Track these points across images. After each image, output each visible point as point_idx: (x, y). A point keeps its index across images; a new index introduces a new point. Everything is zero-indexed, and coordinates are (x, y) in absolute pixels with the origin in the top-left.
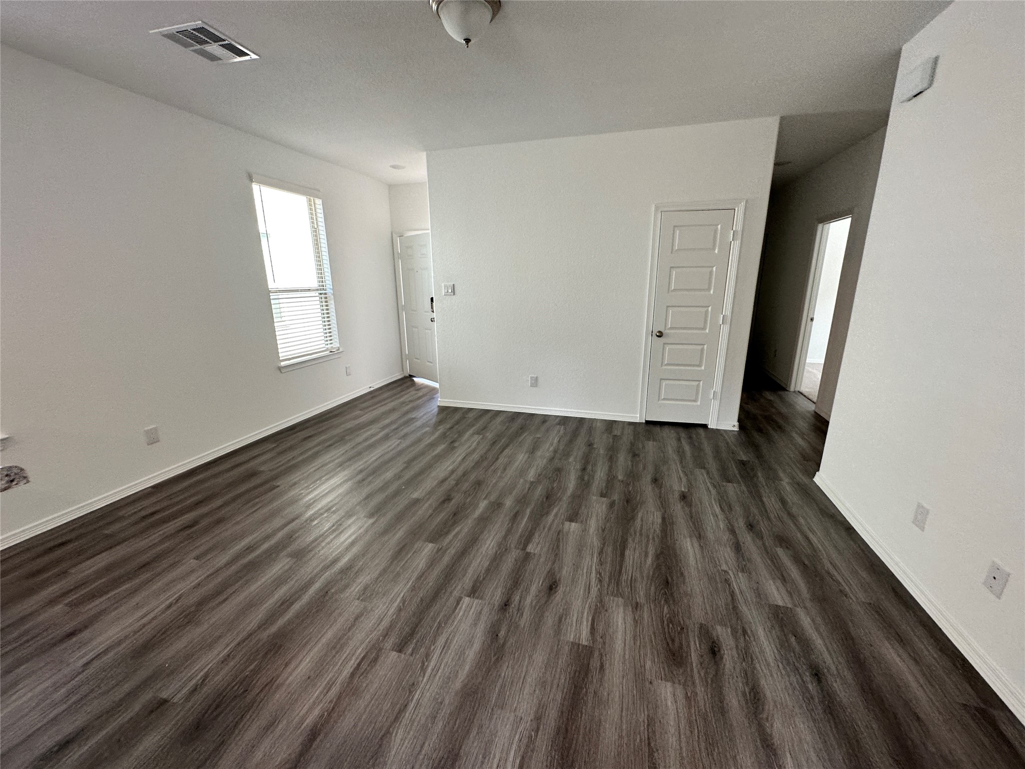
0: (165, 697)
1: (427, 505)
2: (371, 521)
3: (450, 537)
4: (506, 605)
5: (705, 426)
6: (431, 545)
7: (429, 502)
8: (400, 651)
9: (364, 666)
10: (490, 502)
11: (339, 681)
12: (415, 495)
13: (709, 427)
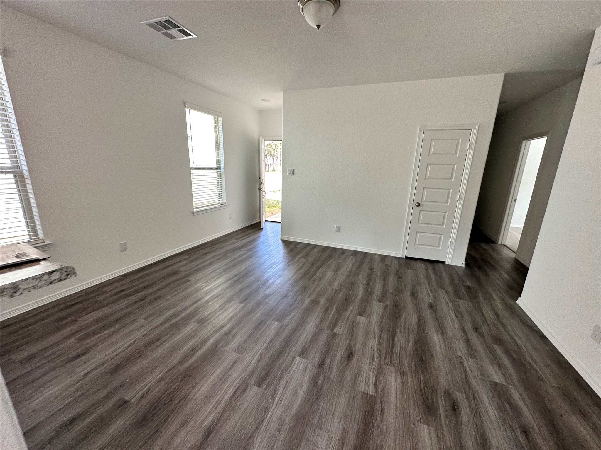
0: (127, 399)
1: (274, 298)
2: (242, 305)
3: (288, 319)
4: (322, 364)
5: (443, 263)
6: (277, 323)
7: (276, 297)
8: (259, 386)
9: (238, 393)
10: (312, 300)
11: (224, 401)
13: (446, 263)
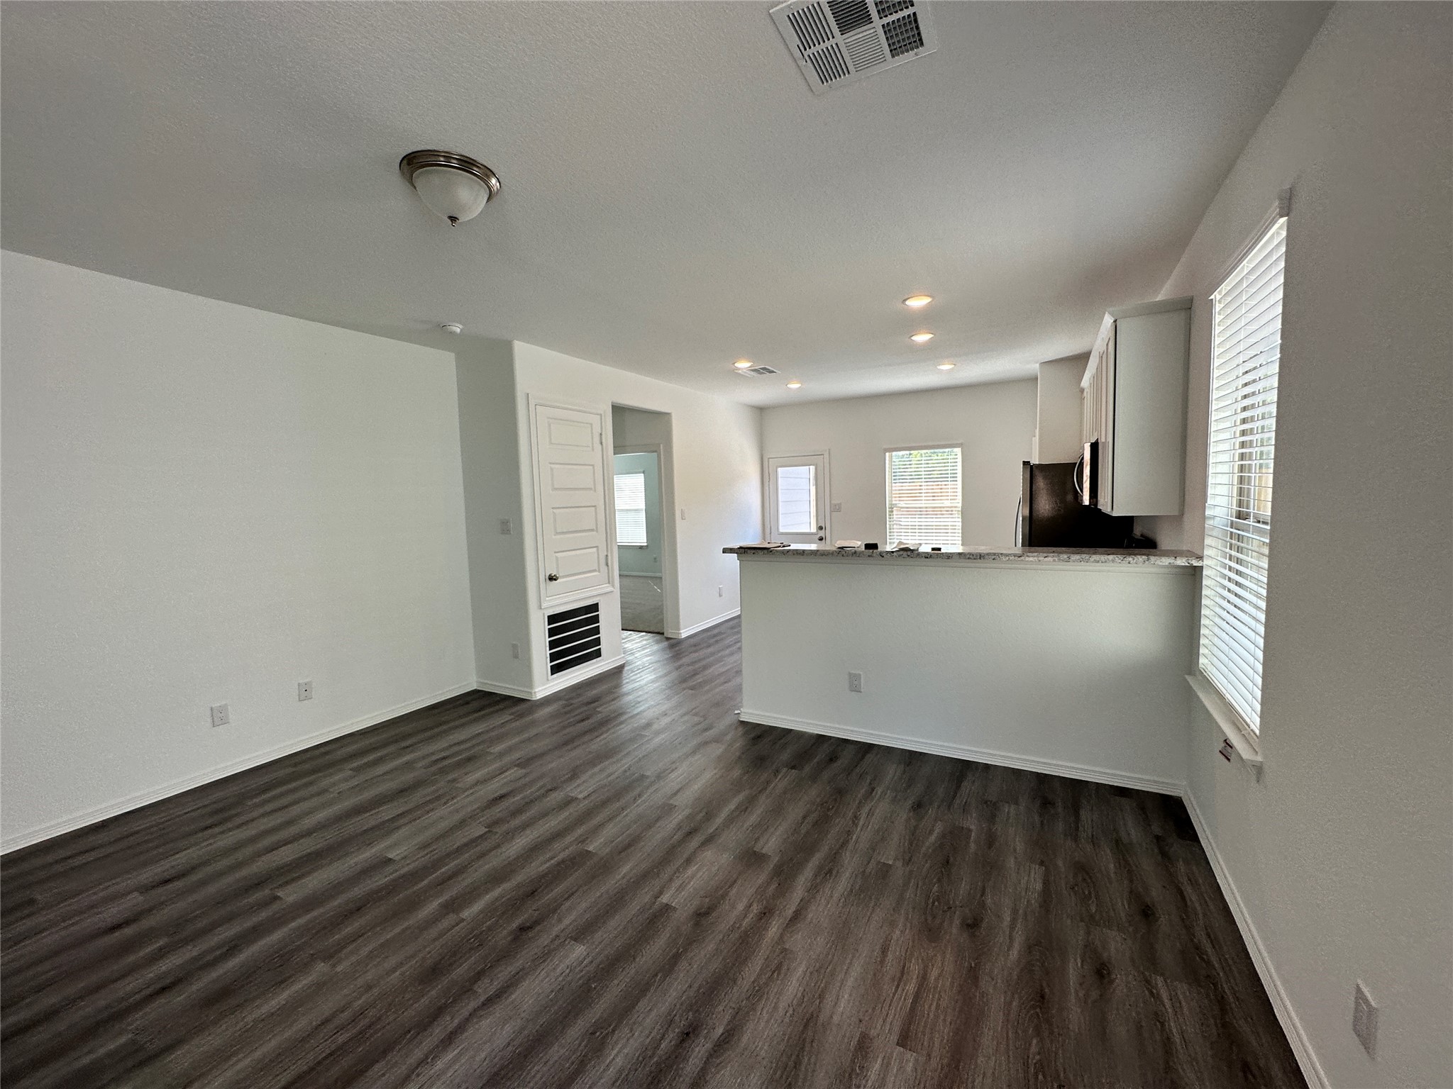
0: (793, 771)
1: (566, 922)
2: (665, 899)
3: (560, 857)
6: (591, 848)
7: (562, 926)
10: (457, 914)
12: (579, 950)
